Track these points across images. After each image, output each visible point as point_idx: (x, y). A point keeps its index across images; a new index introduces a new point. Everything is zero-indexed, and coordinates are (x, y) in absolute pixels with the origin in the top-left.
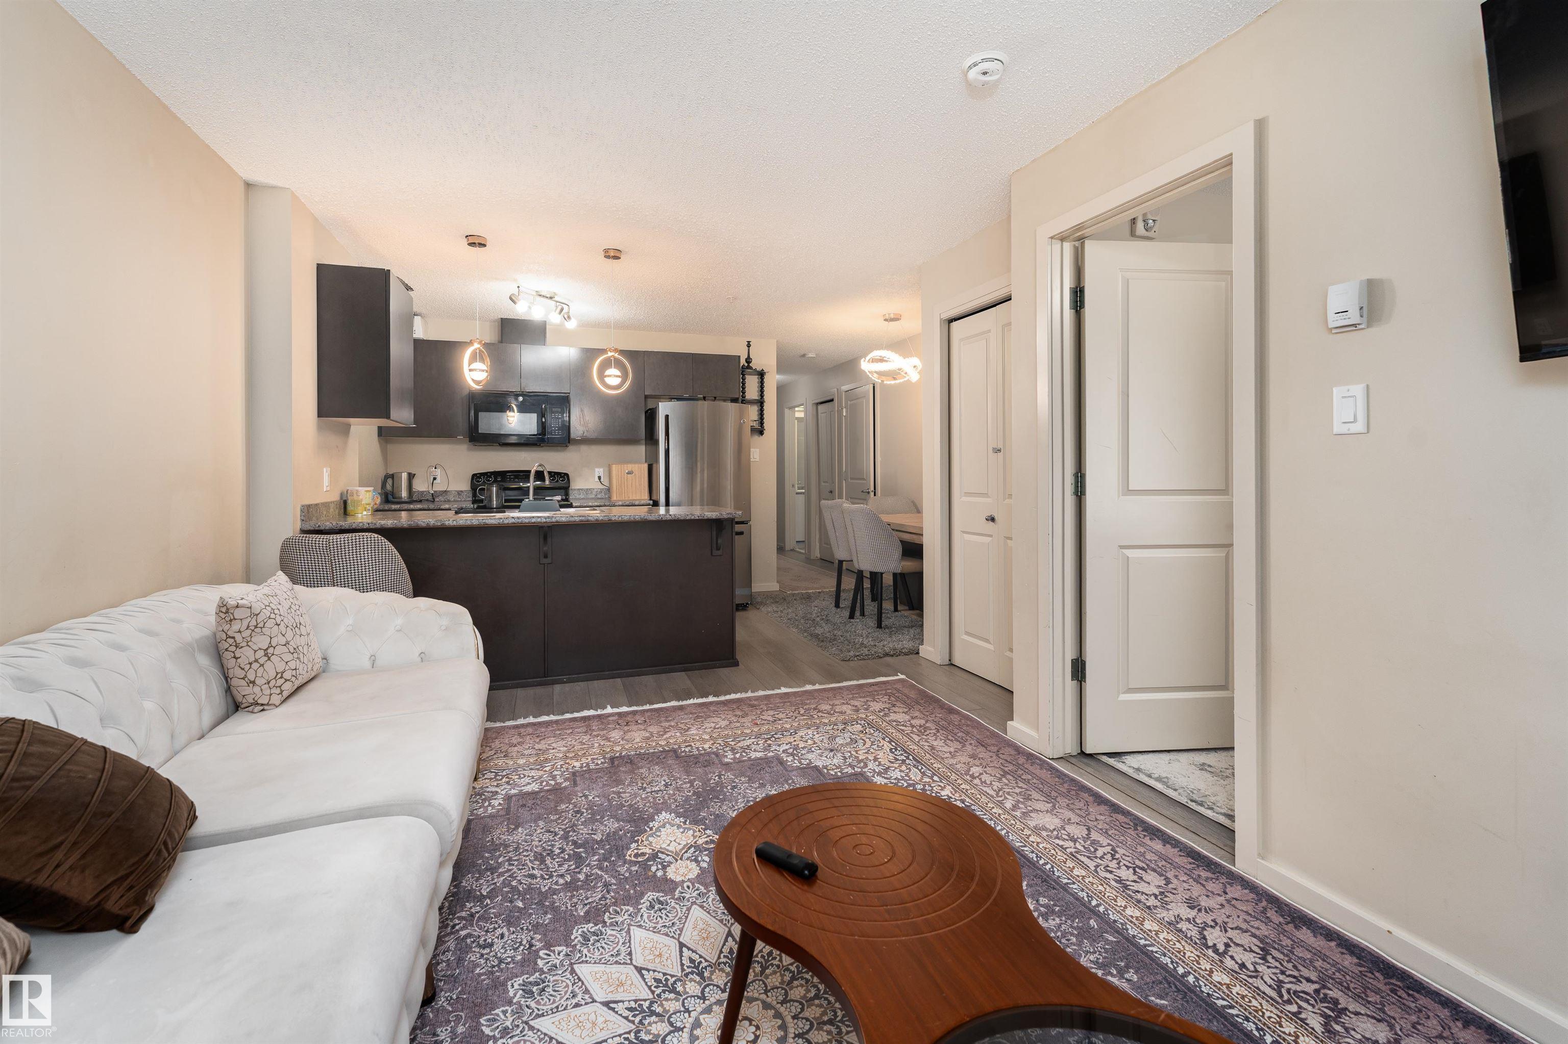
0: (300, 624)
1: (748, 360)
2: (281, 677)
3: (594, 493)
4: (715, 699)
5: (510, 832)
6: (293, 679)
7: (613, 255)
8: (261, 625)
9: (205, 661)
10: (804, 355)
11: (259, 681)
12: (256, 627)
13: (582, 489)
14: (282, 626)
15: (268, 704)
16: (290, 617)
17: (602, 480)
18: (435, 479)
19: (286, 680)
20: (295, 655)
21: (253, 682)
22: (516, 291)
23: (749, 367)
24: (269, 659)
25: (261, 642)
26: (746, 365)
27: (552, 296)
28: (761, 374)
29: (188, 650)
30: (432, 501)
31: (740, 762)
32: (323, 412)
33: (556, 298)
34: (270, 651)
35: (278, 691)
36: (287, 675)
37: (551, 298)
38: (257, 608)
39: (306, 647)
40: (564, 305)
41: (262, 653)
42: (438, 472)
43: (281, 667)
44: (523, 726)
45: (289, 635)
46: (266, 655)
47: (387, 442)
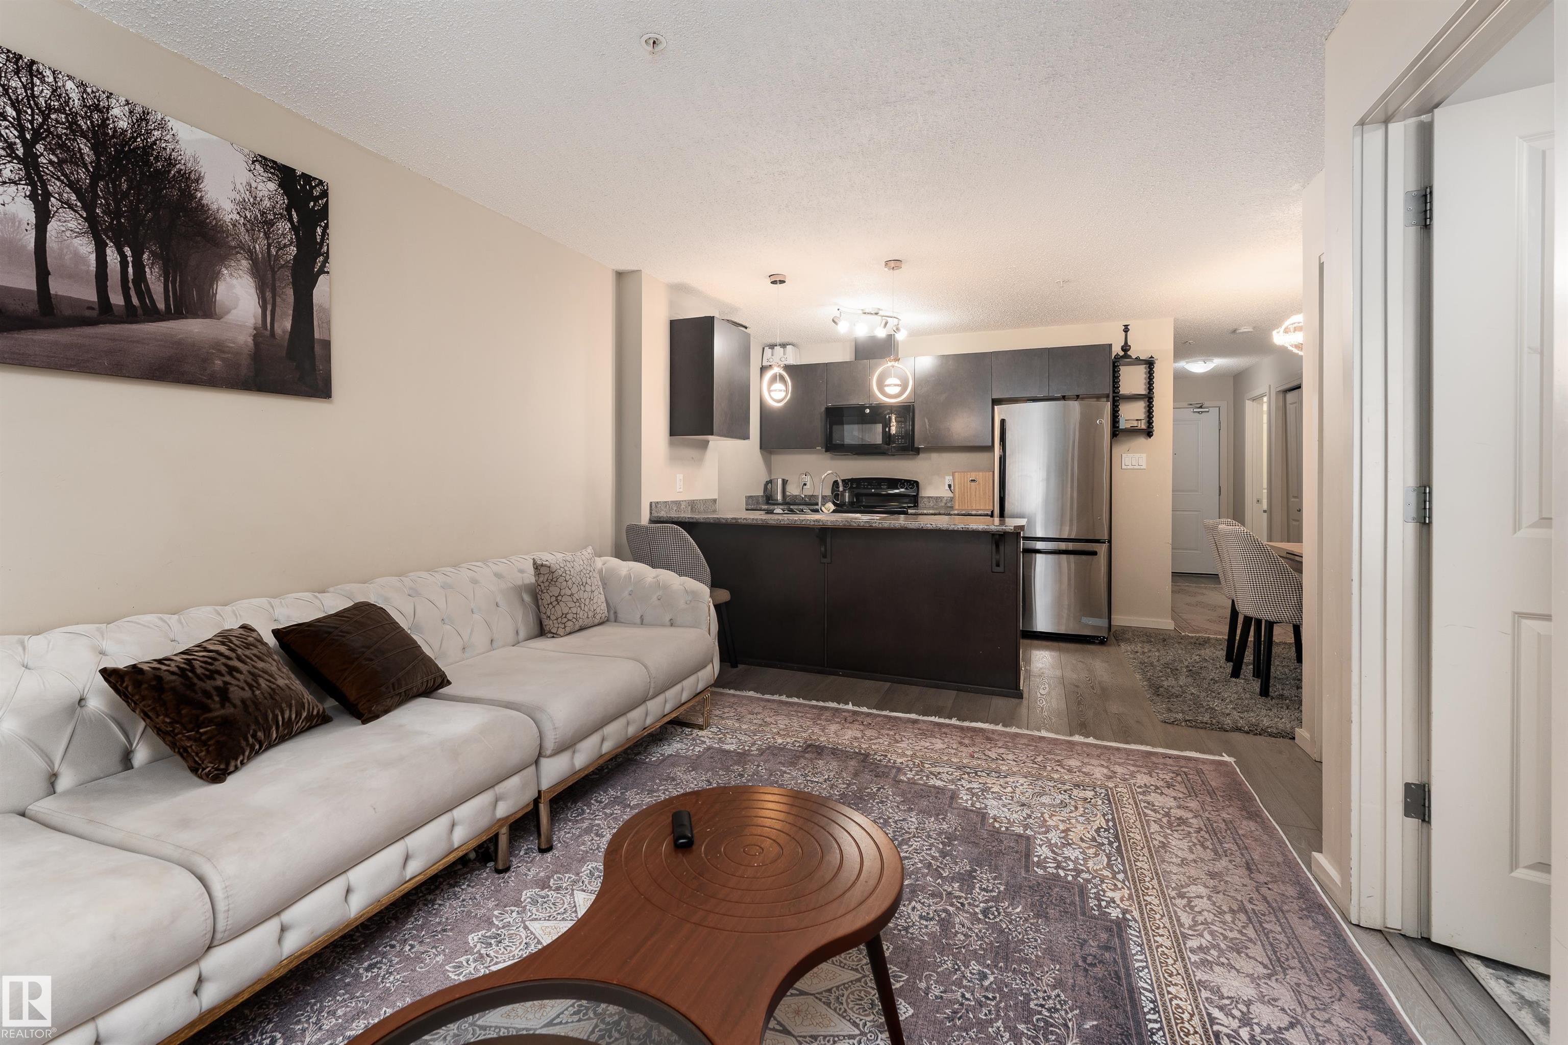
0: (586, 583)
1: (1126, 348)
2: (565, 617)
3: (944, 501)
4: (958, 723)
5: (686, 772)
6: (574, 620)
7: (894, 264)
8: (555, 580)
9: (527, 598)
10: (1234, 331)
11: (553, 617)
12: (552, 580)
13: (931, 497)
14: (570, 583)
15: (556, 634)
16: (578, 577)
17: (952, 488)
18: (805, 484)
19: (569, 620)
20: (578, 604)
21: (549, 617)
22: (837, 314)
23: (1126, 356)
24: (558, 603)
25: (554, 591)
26: (1122, 353)
27: (876, 311)
28: (1150, 364)
29: (519, 590)
30: (811, 503)
31: (914, 783)
32: (674, 430)
33: (881, 313)
34: (559, 598)
35: (563, 626)
36: (570, 616)
37: (876, 314)
38: (554, 567)
39: (588, 600)
40: (889, 319)
41: (554, 599)
42: (808, 479)
43: (566, 610)
44: (768, 701)
45: (575, 589)
46: (557, 600)
47: (771, 453)
